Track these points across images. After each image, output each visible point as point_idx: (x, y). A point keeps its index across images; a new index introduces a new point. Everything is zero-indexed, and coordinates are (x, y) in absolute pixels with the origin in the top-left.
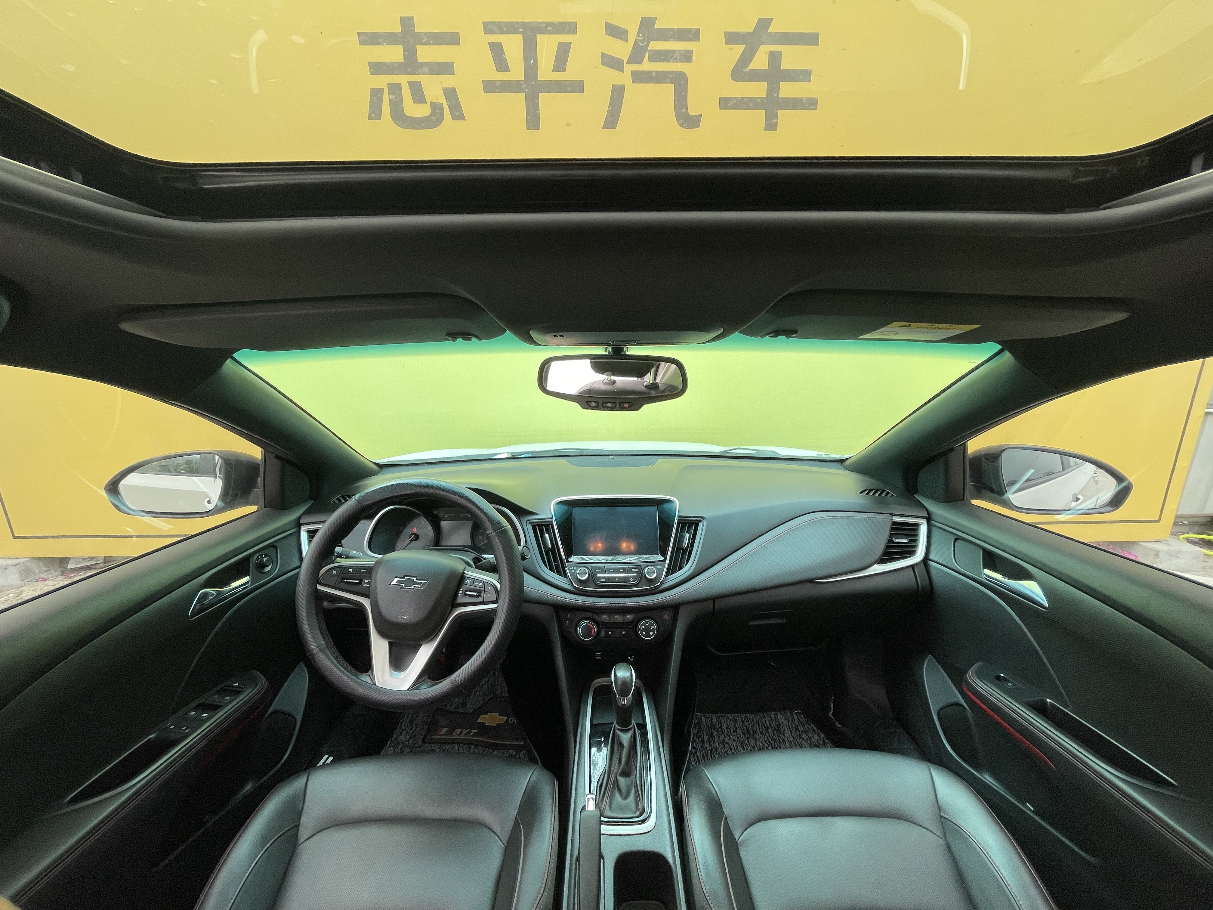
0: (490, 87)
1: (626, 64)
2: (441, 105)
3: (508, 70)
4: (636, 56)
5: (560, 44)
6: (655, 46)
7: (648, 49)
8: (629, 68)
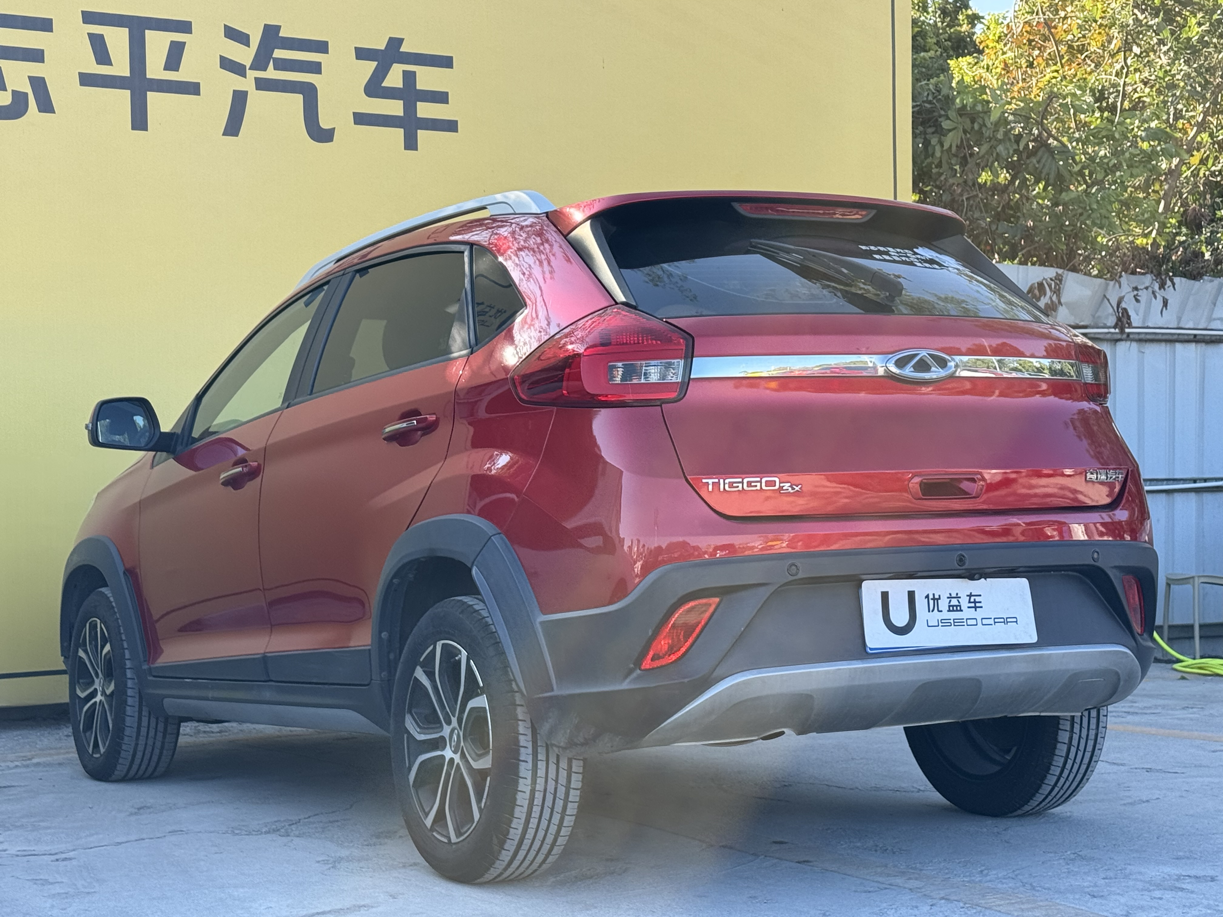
0: (87, 80)
1: (250, 69)
2: (26, 94)
3: (110, 63)
4: (259, 63)
5: (172, 42)
6: (279, 54)
7: (274, 56)
8: (252, 75)
